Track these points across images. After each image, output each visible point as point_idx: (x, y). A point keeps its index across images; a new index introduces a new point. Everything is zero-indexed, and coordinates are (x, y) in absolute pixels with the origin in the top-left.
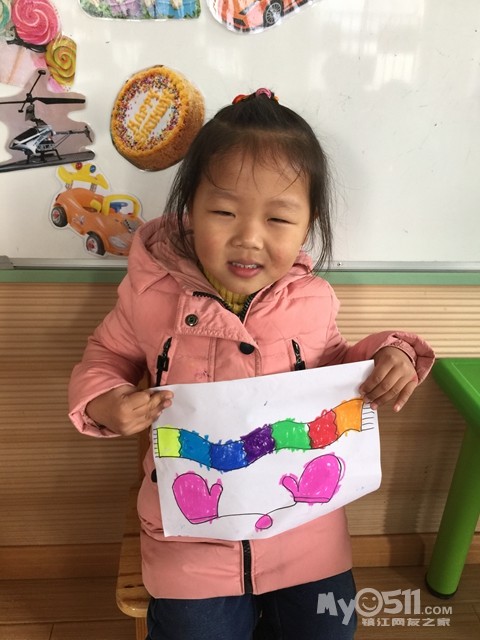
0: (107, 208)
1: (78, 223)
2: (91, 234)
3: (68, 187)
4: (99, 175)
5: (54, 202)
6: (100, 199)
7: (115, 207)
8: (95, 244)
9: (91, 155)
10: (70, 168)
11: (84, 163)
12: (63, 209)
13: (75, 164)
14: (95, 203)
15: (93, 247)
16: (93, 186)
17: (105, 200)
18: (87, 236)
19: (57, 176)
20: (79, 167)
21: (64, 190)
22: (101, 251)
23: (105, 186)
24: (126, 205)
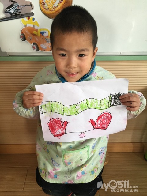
0: (39, 34)
1: (30, 39)
2: (34, 43)
3: (25, 26)
4: (35, 21)
5: (21, 32)
6: (37, 30)
7: (42, 33)
8: (36, 47)
9: (32, 14)
10: (26, 19)
11: (30, 17)
12: (24, 34)
13: (27, 18)
14: (35, 32)
15: (35, 48)
16: (34, 26)
17: (38, 31)
18: (33, 44)
19: (21, 22)
20: (29, 19)
21: (24, 27)
22: (38, 50)
23: (38, 25)
24: (46, 32)
